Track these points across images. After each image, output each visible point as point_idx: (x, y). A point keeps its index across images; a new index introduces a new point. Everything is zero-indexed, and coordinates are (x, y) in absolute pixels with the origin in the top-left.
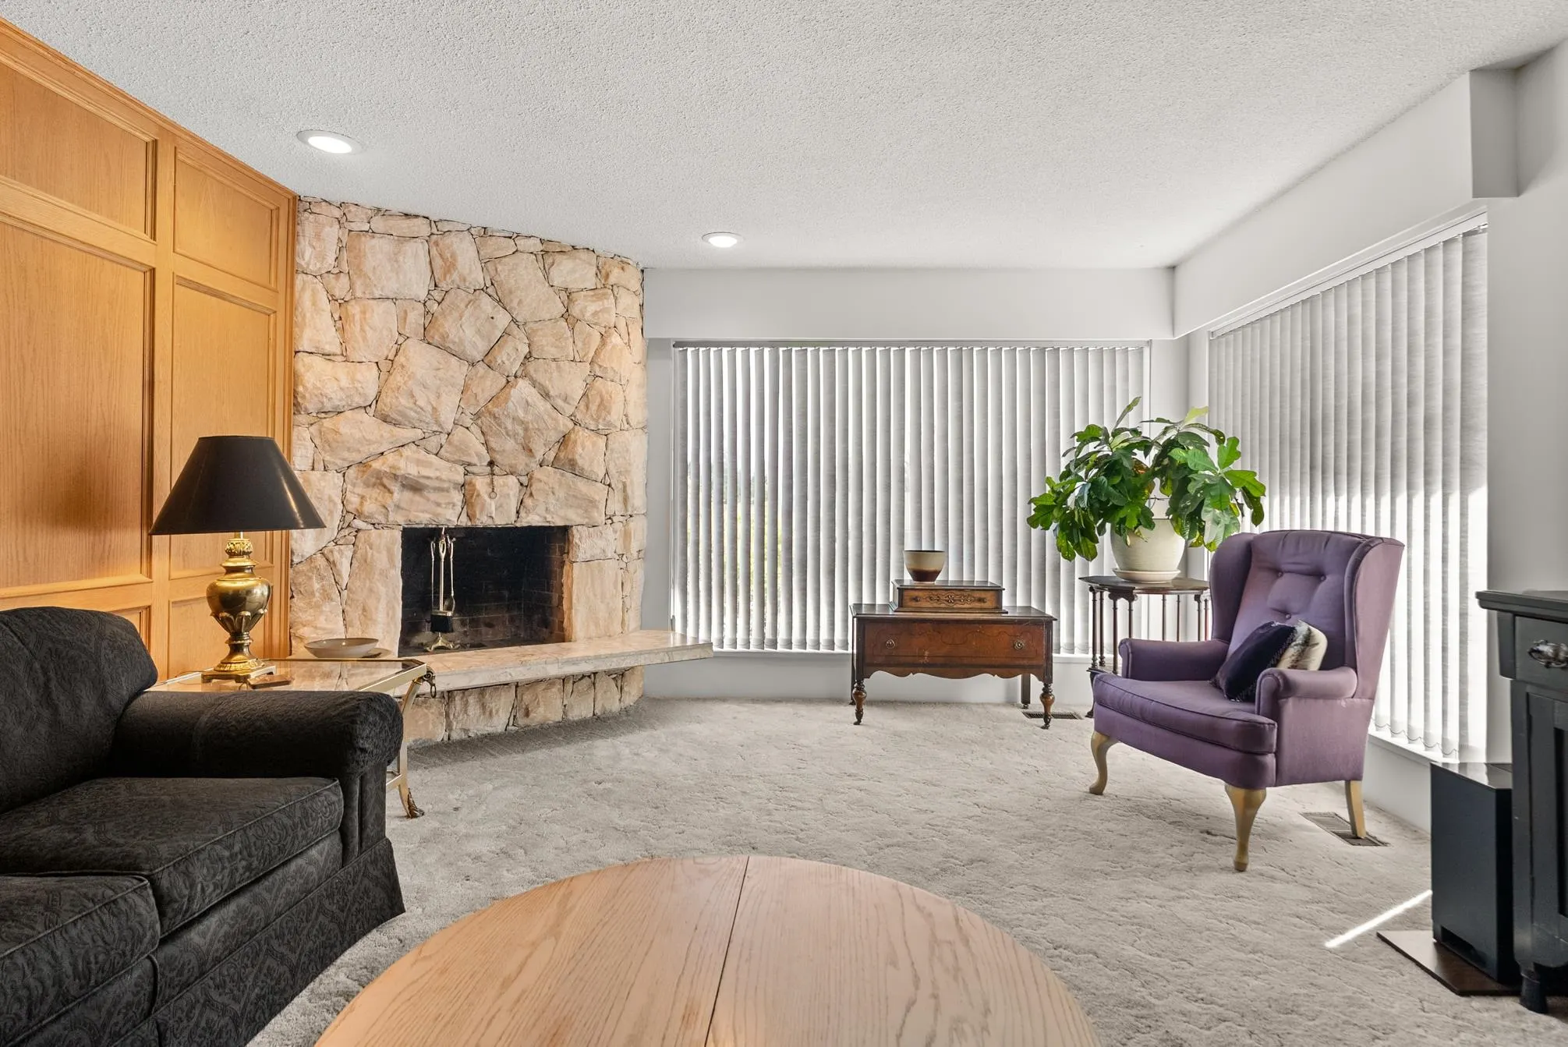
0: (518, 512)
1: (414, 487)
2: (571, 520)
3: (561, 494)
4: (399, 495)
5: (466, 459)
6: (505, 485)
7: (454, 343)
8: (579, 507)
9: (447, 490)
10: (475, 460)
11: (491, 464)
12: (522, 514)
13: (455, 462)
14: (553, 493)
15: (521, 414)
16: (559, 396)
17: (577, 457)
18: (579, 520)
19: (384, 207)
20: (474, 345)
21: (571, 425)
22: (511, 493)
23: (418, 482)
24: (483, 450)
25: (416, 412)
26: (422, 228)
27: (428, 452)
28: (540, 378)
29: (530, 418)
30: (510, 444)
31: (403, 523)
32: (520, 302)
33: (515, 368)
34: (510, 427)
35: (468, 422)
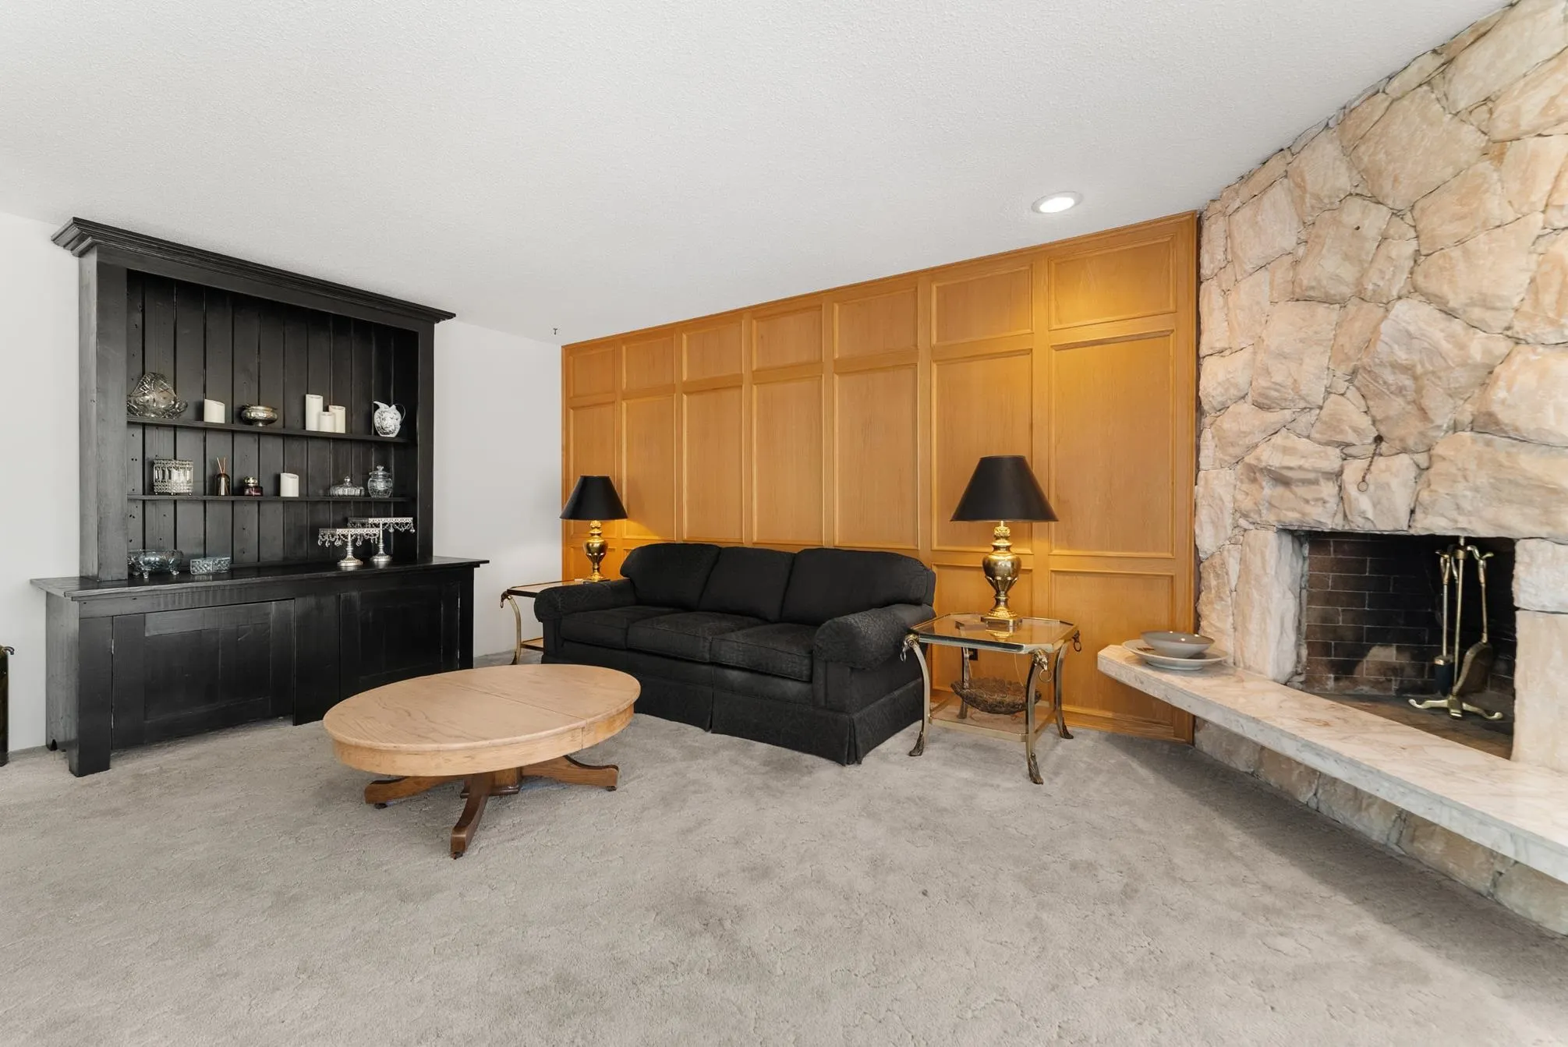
0: (1412, 512)
1: (1281, 480)
2: (1509, 529)
3: (1482, 479)
4: (1268, 490)
5: (1339, 438)
6: (1388, 469)
7: (1313, 288)
8: (1530, 503)
9: (1315, 482)
10: (1351, 437)
11: (1379, 439)
12: (1419, 515)
13: (1328, 443)
14: (1465, 478)
15: (1402, 356)
16: (1473, 303)
17: (1496, 409)
18: (1527, 529)
19: (1244, 171)
20: (1338, 279)
21: (1502, 346)
22: (1395, 483)
23: (1281, 474)
24: (1365, 422)
25: (1276, 390)
26: (1277, 166)
27: (1299, 436)
28: (1432, 286)
29: (1416, 357)
30: (1397, 405)
31: (1275, 523)
32: (1396, 180)
33: (1400, 284)
34: (1391, 378)
35: (1342, 386)
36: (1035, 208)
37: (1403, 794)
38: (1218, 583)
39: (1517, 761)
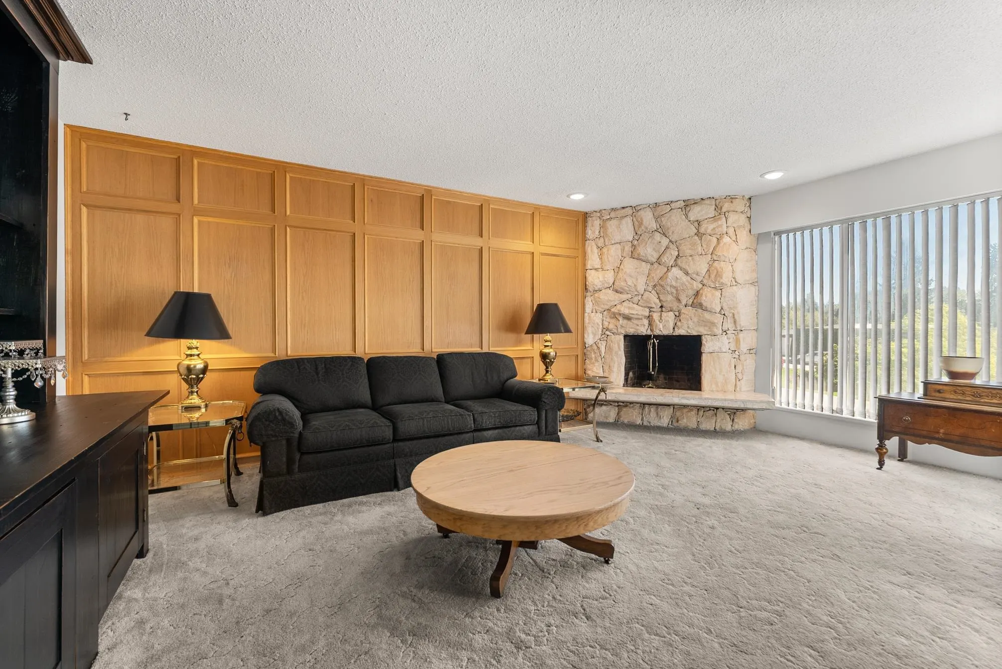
0: (674, 328)
1: (628, 318)
2: (701, 333)
3: (696, 320)
4: (622, 321)
5: (650, 305)
6: (667, 316)
7: (643, 256)
8: (705, 326)
9: (641, 319)
10: (654, 306)
11: (661, 307)
12: (676, 329)
13: (645, 307)
14: (691, 320)
15: (674, 283)
16: (694, 273)
17: (703, 302)
18: (706, 333)
19: (614, 207)
20: (652, 256)
21: (701, 286)
22: (670, 320)
23: (628, 316)
24: (658, 301)
25: (627, 287)
26: (629, 211)
27: (634, 303)
28: (684, 266)
29: (678, 285)
30: (670, 298)
31: (624, 333)
32: (673, 232)
33: (672, 262)
34: (669, 289)
35: (650, 289)
36: (568, 196)
37: (715, 402)
38: (596, 356)
39: (704, 391)
